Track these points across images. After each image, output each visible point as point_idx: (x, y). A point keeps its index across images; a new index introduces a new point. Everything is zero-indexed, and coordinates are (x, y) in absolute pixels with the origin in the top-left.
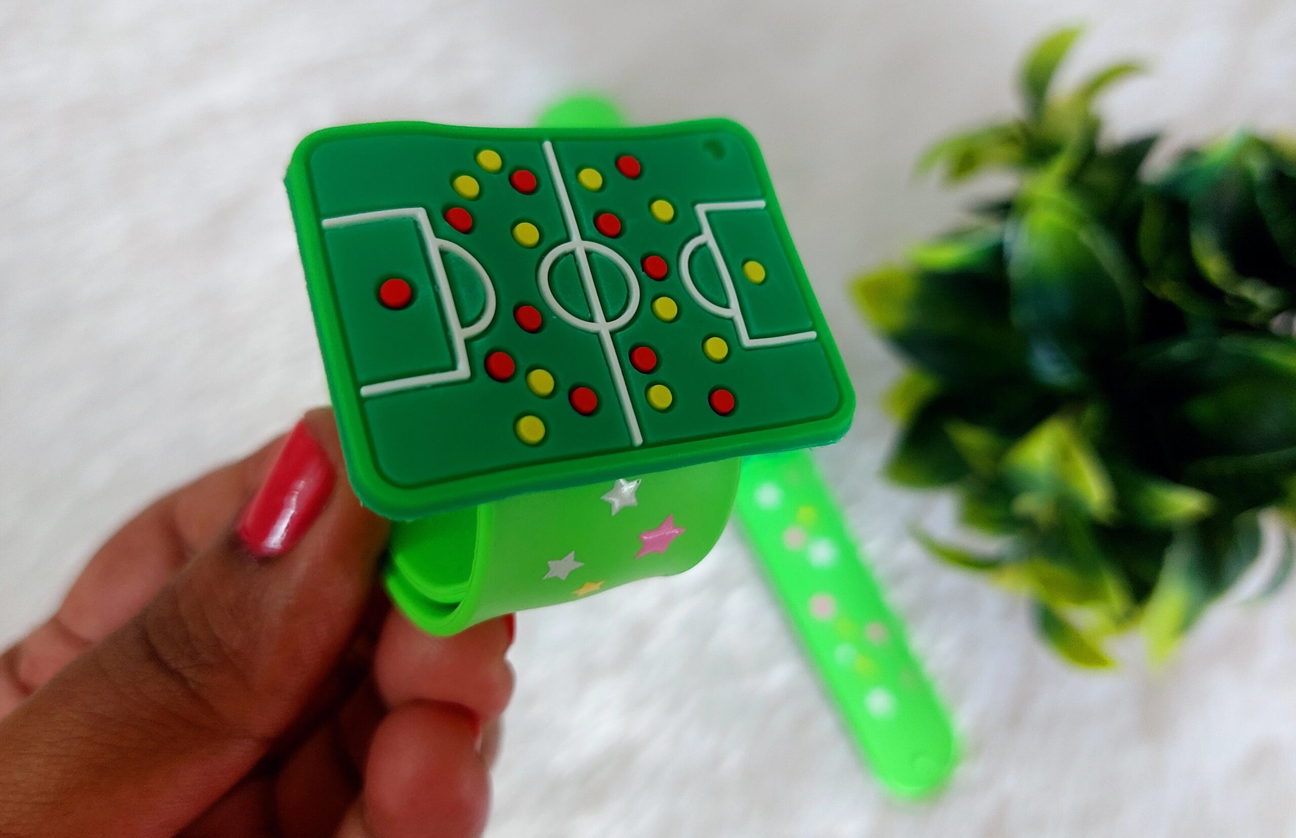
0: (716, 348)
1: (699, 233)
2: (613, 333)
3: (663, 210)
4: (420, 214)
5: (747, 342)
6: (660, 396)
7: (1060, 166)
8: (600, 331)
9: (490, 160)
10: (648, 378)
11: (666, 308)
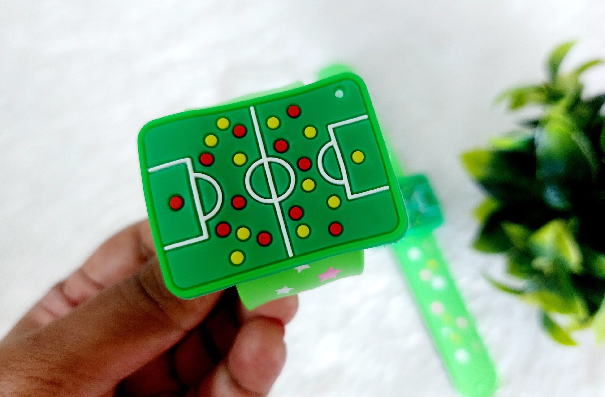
0: (334, 202)
1: (330, 140)
2: (280, 203)
3: (310, 132)
4: (188, 161)
5: (350, 196)
6: (303, 231)
7: (564, 103)
8: (274, 203)
9: (223, 123)
10: (296, 223)
11: (308, 185)
